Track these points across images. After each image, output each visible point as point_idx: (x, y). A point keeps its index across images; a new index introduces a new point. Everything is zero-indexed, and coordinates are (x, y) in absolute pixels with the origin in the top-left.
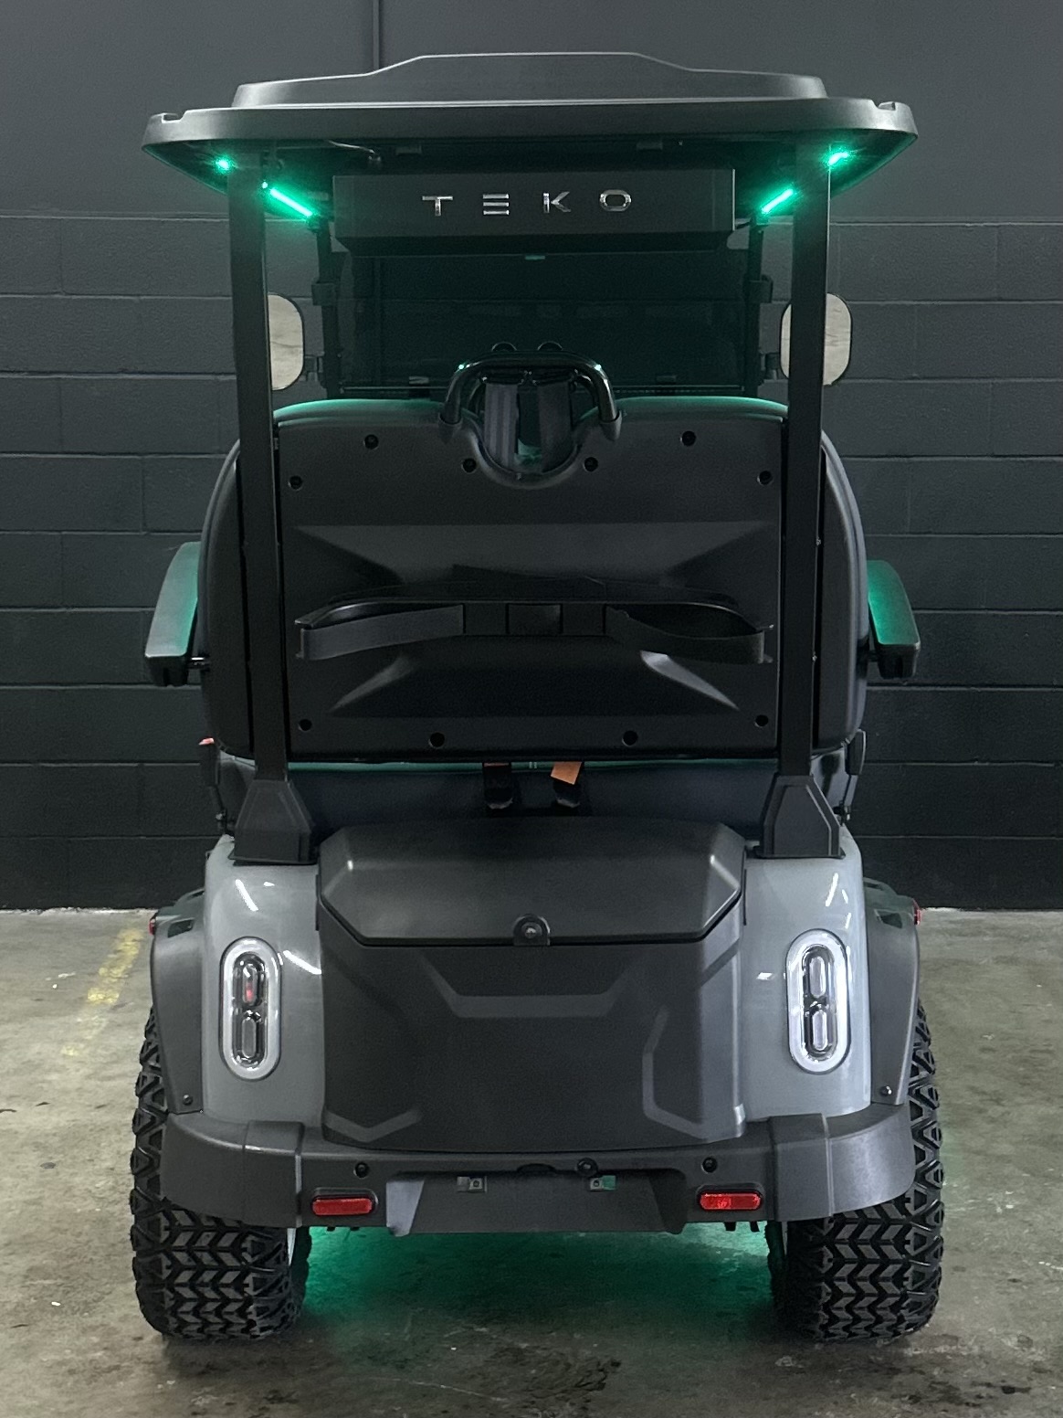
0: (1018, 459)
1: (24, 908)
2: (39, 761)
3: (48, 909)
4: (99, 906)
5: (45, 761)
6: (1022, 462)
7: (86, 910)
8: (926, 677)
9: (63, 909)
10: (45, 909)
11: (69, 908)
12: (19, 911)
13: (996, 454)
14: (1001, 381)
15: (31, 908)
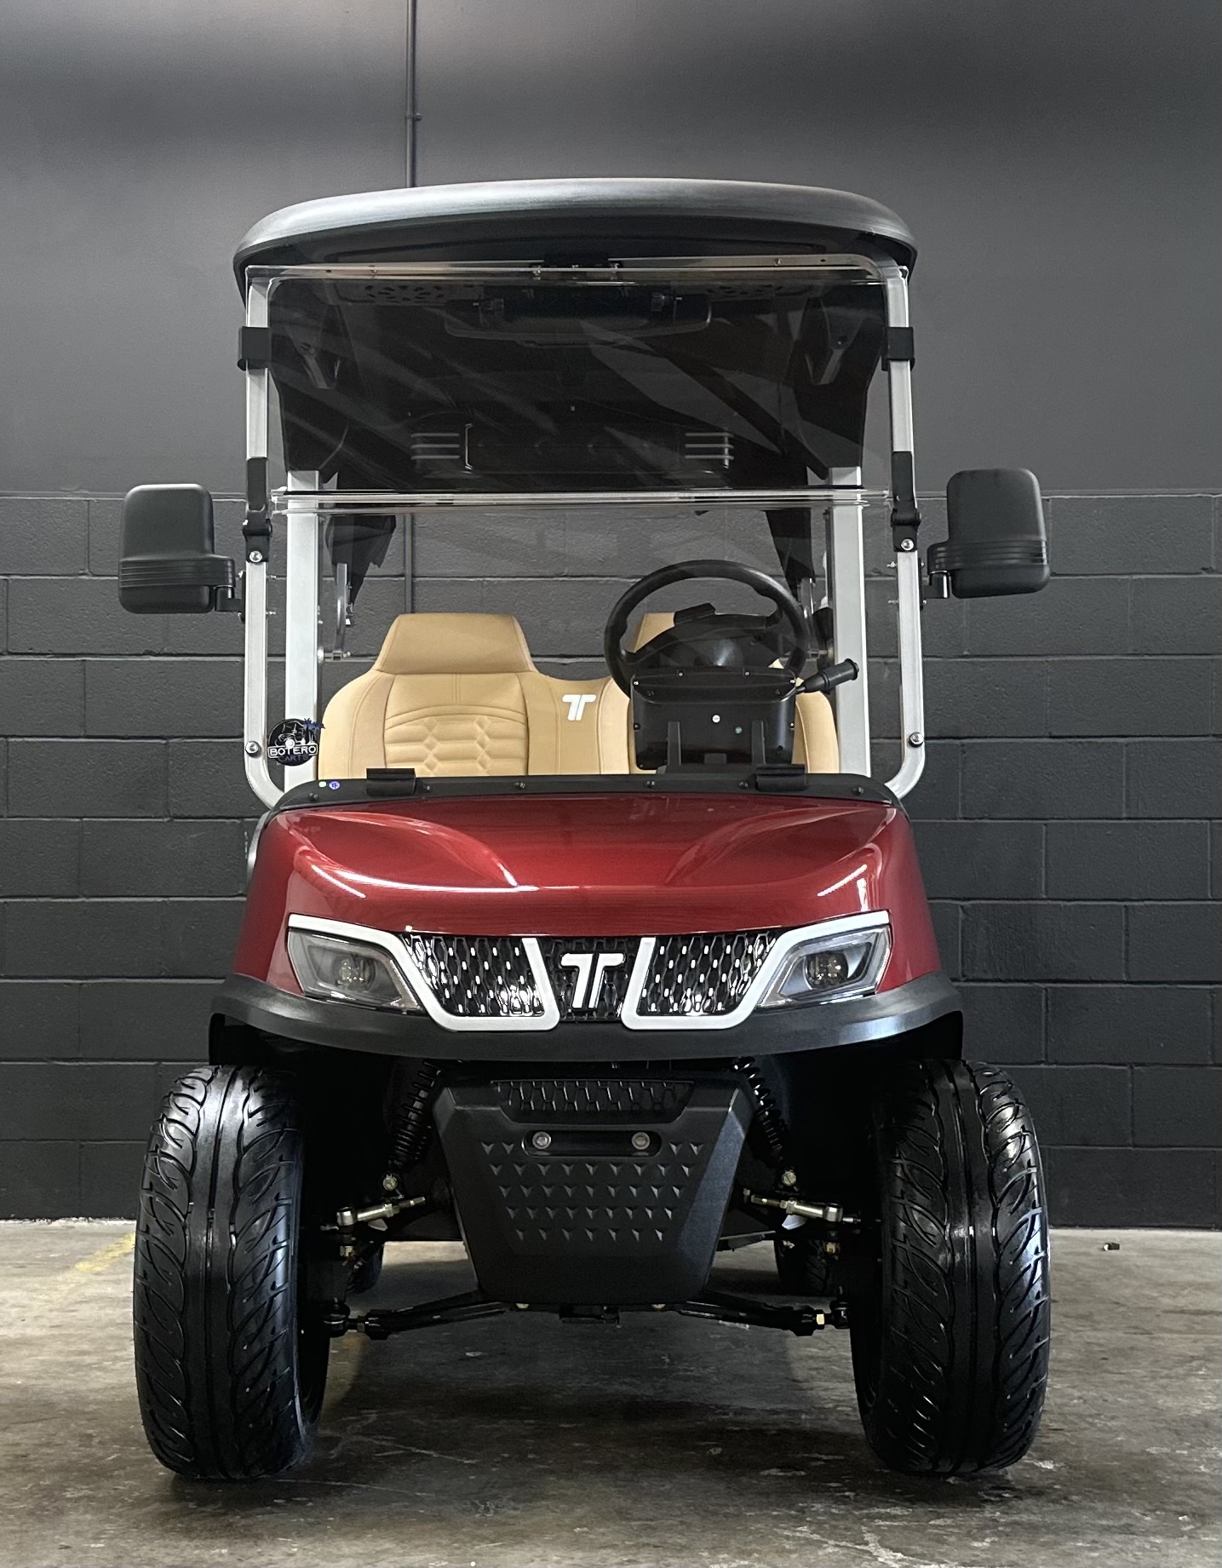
0: (1078, 740)
1: (33, 1218)
2: (54, 1059)
3: (58, 1219)
4: (111, 1216)
5: (58, 1060)
6: (1080, 743)
7: (97, 1220)
8: (985, 972)
9: (74, 1219)
10: (55, 1218)
11: (81, 1218)
12: (28, 1222)
13: (1055, 734)
14: (1056, 659)
15: (41, 1218)
